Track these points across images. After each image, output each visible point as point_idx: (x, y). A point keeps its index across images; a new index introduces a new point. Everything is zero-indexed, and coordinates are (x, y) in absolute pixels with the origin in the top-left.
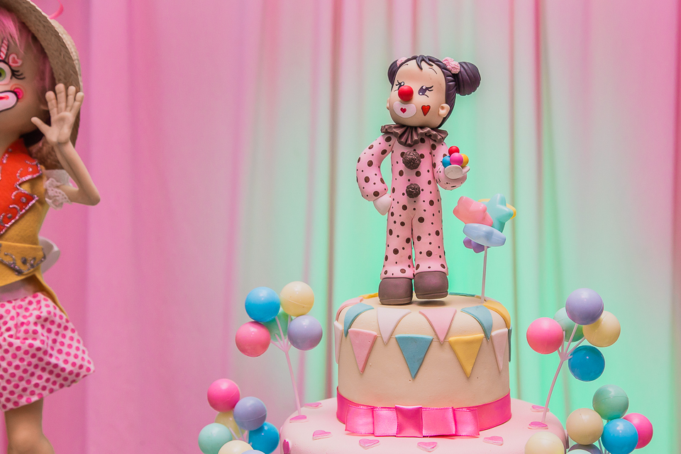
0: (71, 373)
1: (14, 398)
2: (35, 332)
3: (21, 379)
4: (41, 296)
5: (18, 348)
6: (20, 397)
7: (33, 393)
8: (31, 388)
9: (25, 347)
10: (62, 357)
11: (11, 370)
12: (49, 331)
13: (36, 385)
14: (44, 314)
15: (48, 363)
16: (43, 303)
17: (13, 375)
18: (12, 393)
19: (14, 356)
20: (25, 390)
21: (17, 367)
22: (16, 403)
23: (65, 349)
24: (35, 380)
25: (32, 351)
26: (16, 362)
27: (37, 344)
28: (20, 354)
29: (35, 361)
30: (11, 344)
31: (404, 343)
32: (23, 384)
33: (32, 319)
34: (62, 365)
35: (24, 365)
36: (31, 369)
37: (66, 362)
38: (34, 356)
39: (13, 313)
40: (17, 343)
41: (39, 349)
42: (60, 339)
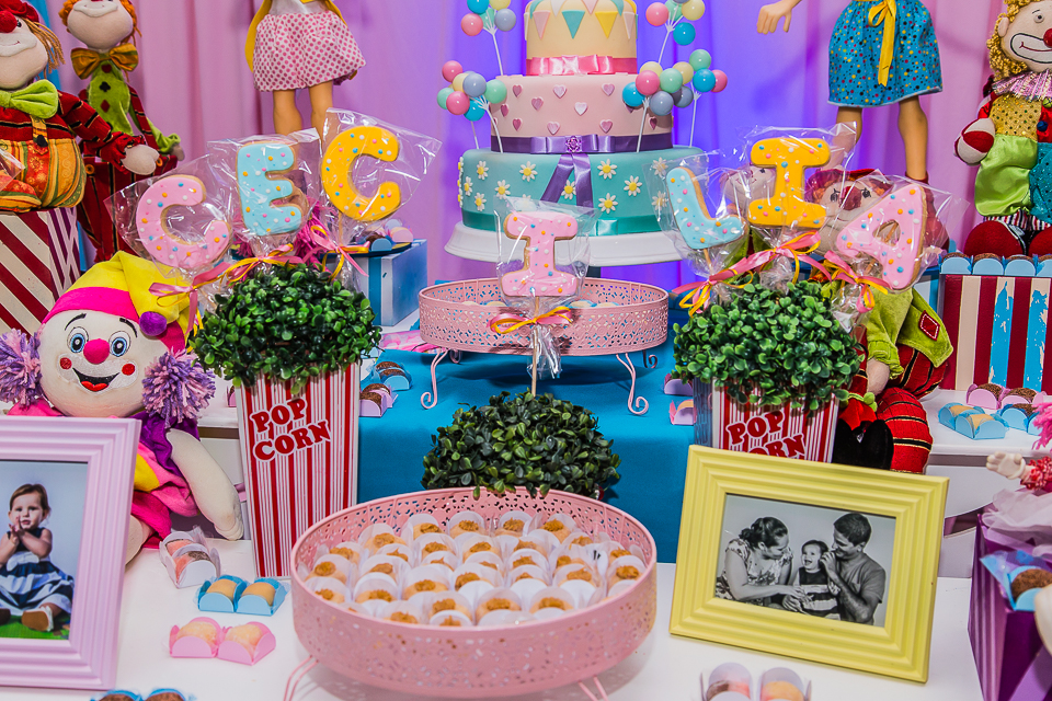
0: (351, 64)
1: (317, 77)
2: (329, 33)
3: (321, 64)
4: (330, 13)
5: (319, 43)
6: (321, 76)
7: (328, 74)
8: (327, 71)
9: (323, 42)
10: (346, 53)
11: (315, 57)
12: (337, 34)
13: (330, 69)
14: (334, 23)
15: (337, 55)
16: (332, 16)
17: (316, 61)
18: (315, 73)
19: (317, 48)
20: (323, 72)
21: (319, 56)
22: (318, 81)
23: (347, 48)
24: (329, 66)
25: (328, 45)
26: (318, 52)
27: (331, 41)
28: (320, 47)
29: (329, 53)
30: (314, 40)
31: (567, 15)
32: (322, 68)
33: (327, 25)
34: (346, 58)
35: (322, 55)
36: (327, 58)
37: (348, 56)
38: (328, 49)
39: (314, 21)
40: (318, 39)
41: (332, 44)
42: (343, 41)
